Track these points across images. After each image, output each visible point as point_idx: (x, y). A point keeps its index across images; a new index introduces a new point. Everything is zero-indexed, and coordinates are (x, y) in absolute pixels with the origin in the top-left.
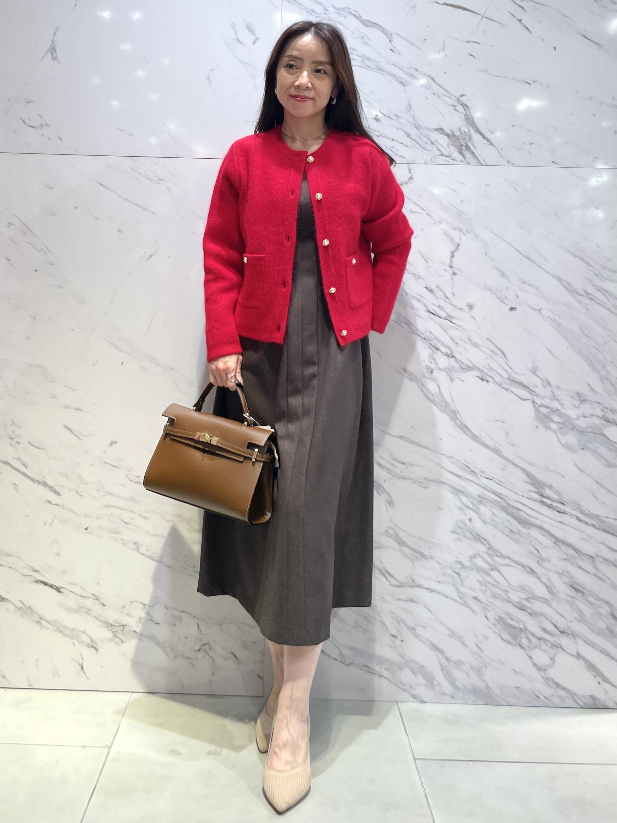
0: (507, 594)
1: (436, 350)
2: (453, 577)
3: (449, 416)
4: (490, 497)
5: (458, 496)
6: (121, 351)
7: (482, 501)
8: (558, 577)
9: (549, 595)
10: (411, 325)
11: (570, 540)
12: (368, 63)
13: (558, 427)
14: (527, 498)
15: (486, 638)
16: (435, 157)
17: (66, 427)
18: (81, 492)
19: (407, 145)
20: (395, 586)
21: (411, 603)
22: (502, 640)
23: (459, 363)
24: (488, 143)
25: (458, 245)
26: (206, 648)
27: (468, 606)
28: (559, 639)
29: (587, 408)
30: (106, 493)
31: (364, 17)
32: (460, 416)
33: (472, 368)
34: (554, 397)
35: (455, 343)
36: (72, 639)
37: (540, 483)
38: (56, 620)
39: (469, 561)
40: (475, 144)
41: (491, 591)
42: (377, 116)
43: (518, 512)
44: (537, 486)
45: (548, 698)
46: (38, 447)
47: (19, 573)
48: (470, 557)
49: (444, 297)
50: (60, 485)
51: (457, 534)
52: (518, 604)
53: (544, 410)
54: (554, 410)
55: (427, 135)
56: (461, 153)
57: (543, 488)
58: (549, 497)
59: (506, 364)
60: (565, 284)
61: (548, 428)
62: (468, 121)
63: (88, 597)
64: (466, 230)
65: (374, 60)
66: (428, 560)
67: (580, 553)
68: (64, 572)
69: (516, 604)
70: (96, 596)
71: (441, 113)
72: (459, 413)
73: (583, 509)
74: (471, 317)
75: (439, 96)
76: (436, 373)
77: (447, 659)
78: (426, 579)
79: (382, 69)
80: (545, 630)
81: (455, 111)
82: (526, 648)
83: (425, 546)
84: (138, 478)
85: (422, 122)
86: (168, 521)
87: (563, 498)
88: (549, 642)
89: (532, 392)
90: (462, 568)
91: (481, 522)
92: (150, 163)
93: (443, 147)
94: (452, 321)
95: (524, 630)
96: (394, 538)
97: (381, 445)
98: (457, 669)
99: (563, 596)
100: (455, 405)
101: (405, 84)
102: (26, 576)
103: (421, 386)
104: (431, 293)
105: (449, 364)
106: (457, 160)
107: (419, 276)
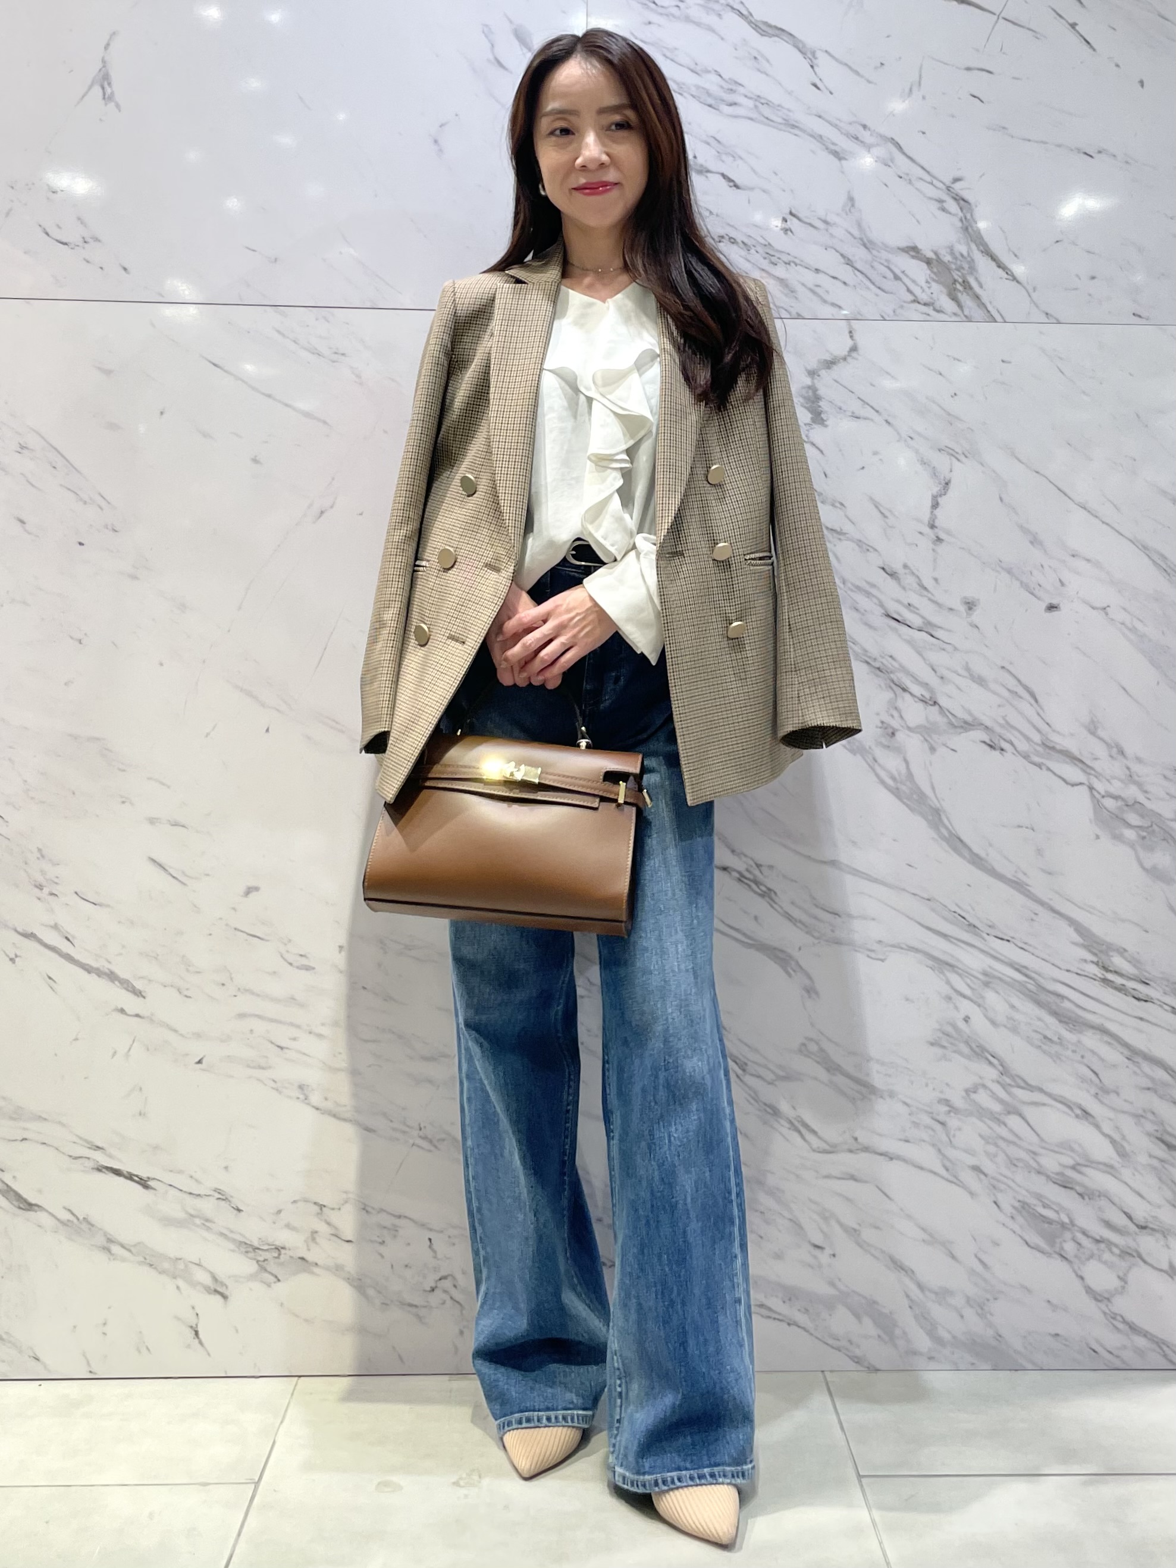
0: (1039, 1159)
1: (901, 690)
2: (933, 1130)
3: (926, 819)
4: (1005, 975)
5: (944, 975)
6: (263, 705)
7: (990, 983)
8: (1134, 1123)
9: (1116, 1157)
11: (1158, 1052)
12: (766, 111)
13: (1139, 835)
14: (1077, 974)
15: (996, 1244)
16: (902, 307)
17: (154, 862)
18: (187, 989)
19: (847, 282)
20: (819, 1152)
21: (851, 1183)
22: (1026, 1246)
23: (947, 716)
24: (1006, 276)
25: (947, 484)
26: (447, 1284)
27: (961, 1184)
28: (1134, 1240)
30: (239, 989)
31: (758, 16)
32: (949, 821)
33: (972, 725)
34: (1131, 778)
35: (938, 676)
36: (175, 1278)
37: (1103, 945)
38: (139, 1243)
39: (963, 1097)
40: (982, 280)
41: (1007, 1155)
42: (786, 221)
43: (1058, 1000)
44: (1094, 951)
45: (1115, 1352)
46: (97, 903)
47: (63, 1153)
48: (967, 1091)
49: (918, 587)
50: (144, 978)
51: (944, 1047)
52: (1057, 1177)
53: (1109, 803)
54: (1129, 804)
55: (887, 260)
56: (955, 299)
57: (1108, 955)
58: (1120, 971)
59: (1037, 717)
60: (1156, 558)
61: (1118, 838)
62: (968, 232)
63: (206, 1196)
64: (965, 454)
65: (779, 106)
68: (156, 1148)
69: (1053, 1176)
70: (224, 1193)
71: (914, 216)
72: (944, 812)
74: (971, 624)
75: (910, 180)
76: (900, 736)
77: (921, 1287)
78: (880, 1136)
79: (797, 124)
80: (1108, 1224)
81: (940, 213)
82: (1072, 1259)
83: (878, 1072)
84: (303, 958)
85: (876, 234)
86: (366, 1041)
87: (1146, 971)
88: (1116, 1246)
89: (1088, 770)
90: (950, 1112)
91: (988, 1023)
92: (317, 319)
93: (917, 285)
94: (934, 633)
95: (1070, 1226)
96: (818, 1059)
97: (792, 880)
98: (940, 1304)
99: (1143, 1159)
100: (937, 799)
101: (841, 155)
102: (76, 1158)
103: (871, 764)
104: (892, 579)
105: (926, 719)
106: (945, 311)
107: (868, 545)
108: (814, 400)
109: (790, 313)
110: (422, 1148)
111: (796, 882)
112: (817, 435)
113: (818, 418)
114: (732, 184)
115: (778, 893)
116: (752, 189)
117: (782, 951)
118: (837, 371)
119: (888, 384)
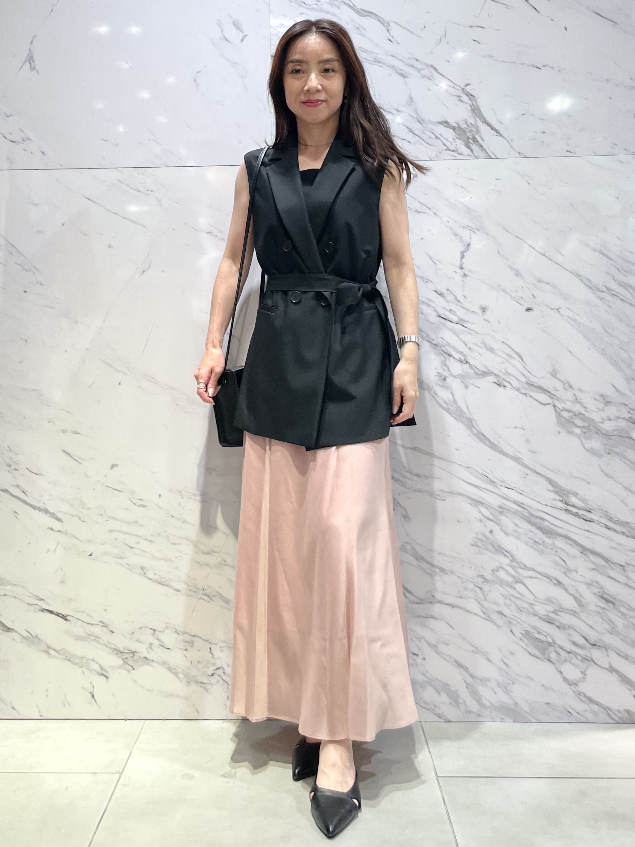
0: (534, 607)
1: (448, 356)
2: (476, 592)
3: (464, 424)
4: (511, 507)
5: (478, 508)
6: (117, 371)
7: (503, 512)
8: (587, 588)
9: (578, 607)
11: (598, 549)
12: (364, 55)
13: (582, 431)
14: (551, 507)
15: (512, 654)
16: (440, 153)
17: (65, 452)
18: (83, 517)
19: (410, 141)
20: (414, 603)
21: (432, 620)
22: (529, 655)
23: (474, 369)
24: (496, 134)
25: (469, 245)
26: (220, 672)
27: (491, 621)
28: (589, 652)
29: (612, 411)
30: (109, 517)
31: (359, 6)
32: (477, 425)
33: (488, 374)
34: (577, 400)
35: (468, 348)
36: (82, 667)
37: (565, 491)
38: (64, 649)
39: (491, 574)
40: (483, 137)
41: (516, 605)
43: (541, 522)
44: (561, 494)
45: (581, 713)
46: (37, 473)
47: (24, 602)
48: (493, 570)
49: (455, 301)
50: (61, 512)
51: (479, 547)
52: (544, 617)
53: (565, 414)
54: (577, 414)
55: (431, 129)
56: (468, 147)
57: (568, 497)
58: (575, 505)
59: (524, 369)
60: (585, 280)
61: (571, 433)
62: (475, 112)
63: (95, 624)
64: (477, 229)
65: (371, 50)
66: (448, 575)
67: (609, 562)
68: (70, 599)
69: (542, 616)
70: (104, 623)
72: (474, 420)
73: (611, 516)
74: (485, 320)
76: (449, 380)
77: (472, 676)
78: (447, 594)
79: (380, 59)
80: (574, 643)
81: (460, 102)
82: (555, 662)
83: (444, 560)
84: (141, 501)
85: (425, 116)
86: (174, 544)
87: (589, 505)
88: (579, 655)
89: (553, 396)
90: (484, 582)
91: (503, 534)
92: (138, 174)
93: (448, 141)
94: (464, 325)
95: (553, 644)
96: (412, 554)
98: (483, 686)
99: (593, 607)
100: (470, 413)
101: (405, 76)
102: (31, 605)
103: (433, 395)
104: (441, 297)
105: (463, 371)
106: (464, 154)
107: (427, 279)
110: (205, 600)
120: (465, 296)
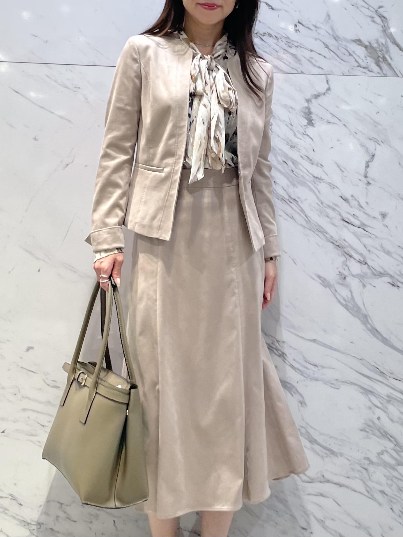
1: (349, 257)
2: (362, 473)
5: (368, 397)
6: (37, 258)
7: (390, 401)
10: (326, 233)
15: (391, 529)
16: (353, 69)
19: (326, 56)
20: (305, 482)
21: (321, 498)
23: (372, 270)
25: (373, 156)
27: (374, 499)
30: (23, 397)
32: (371, 321)
33: (384, 275)
35: (368, 250)
39: (376, 457)
40: (392, 56)
41: (397, 485)
42: (297, 26)
48: (378, 454)
49: (358, 206)
51: (367, 432)
55: (345, 46)
56: (378, 65)
62: (385, 33)
63: (5, 497)
64: (382, 141)
66: (338, 457)
70: (14, 496)
71: (359, 24)
74: (384, 225)
75: (358, 8)
76: (349, 279)
78: (336, 474)
81: (371, 23)
83: (335, 443)
84: (54, 383)
85: (341, 33)
90: (369, 464)
91: (389, 421)
92: (66, 71)
93: (361, 58)
94: (365, 229)
96: (305, 437)
97: (294, 349)
100: (365, 309)
103: (334, 292)
104: (346, 202)
105: (361, 271)
106: (373, 71)
107: (334, 185)
108: (308, 115)
109: (298, 72)
111: (296, 349)
112: (310, 131)
113: (310, 122)
114: (270, 7)
115: (288, 355)
116: (280, 10)
117: (289, 383)
118: (320, 99)
119: (345, 107)
120: (367, 203)
